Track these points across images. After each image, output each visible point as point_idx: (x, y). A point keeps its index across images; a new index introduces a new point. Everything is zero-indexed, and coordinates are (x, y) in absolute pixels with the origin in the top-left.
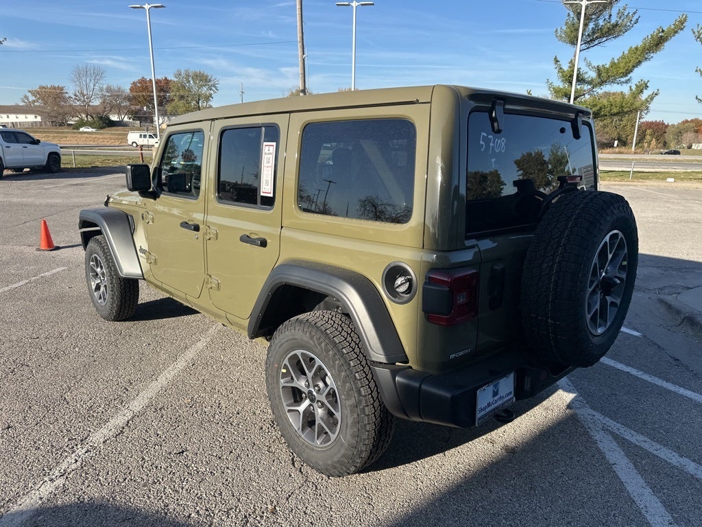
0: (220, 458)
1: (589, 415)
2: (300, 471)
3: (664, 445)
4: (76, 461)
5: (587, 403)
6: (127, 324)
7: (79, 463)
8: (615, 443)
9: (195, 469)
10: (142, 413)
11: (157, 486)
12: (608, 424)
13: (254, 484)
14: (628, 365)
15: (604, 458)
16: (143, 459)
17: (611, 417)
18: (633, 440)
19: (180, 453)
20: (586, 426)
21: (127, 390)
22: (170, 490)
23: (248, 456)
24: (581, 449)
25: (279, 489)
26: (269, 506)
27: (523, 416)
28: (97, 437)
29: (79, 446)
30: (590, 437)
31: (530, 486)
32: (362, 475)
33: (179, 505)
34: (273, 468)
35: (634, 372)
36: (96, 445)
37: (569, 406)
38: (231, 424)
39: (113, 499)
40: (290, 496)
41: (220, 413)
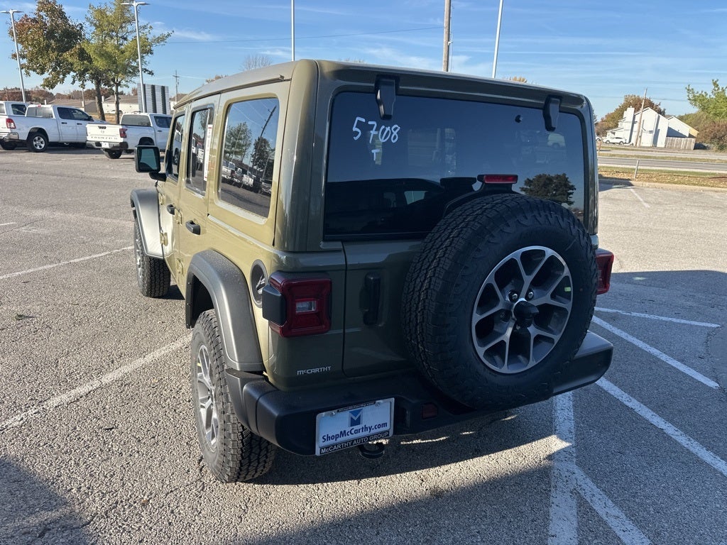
0: (139, 441)
1: (568, 471)
2: (201, 470)
3: (641, 527)
4: (22, 419)
5: (577, 457)
6: (161, 301)
7: (22, 422)
8: (574, 512)
9: (110, 446)
10: (108, 386)
11: (66, 457)
12: (584, 486)
13: (149, 472)
14: (669, 420)
15: (546, 526)
16: (75, 428)
17: (595, 480)
18: (602, 513)
19: (108, 429)
20: (553, 484)
21: (113, 362)
22: (73, 462)
23: (166, 443)
24: (524, 509)
25: (167, 482)
26: (146, 497)
27: (484, 457)
28: (54, 401)
29: (35, 407)
30: (548, 497)
31: (428, 537)
32: (256, 485)
33: (70, 477)
34: (178, 461)
35: (670, 429)
36: (48, 408)
37: (550, 457)
38: (175, 410)
39: (23, 460)
40: (171, 491)
41: (174, 397)
